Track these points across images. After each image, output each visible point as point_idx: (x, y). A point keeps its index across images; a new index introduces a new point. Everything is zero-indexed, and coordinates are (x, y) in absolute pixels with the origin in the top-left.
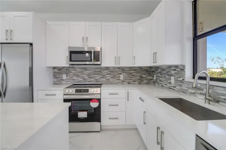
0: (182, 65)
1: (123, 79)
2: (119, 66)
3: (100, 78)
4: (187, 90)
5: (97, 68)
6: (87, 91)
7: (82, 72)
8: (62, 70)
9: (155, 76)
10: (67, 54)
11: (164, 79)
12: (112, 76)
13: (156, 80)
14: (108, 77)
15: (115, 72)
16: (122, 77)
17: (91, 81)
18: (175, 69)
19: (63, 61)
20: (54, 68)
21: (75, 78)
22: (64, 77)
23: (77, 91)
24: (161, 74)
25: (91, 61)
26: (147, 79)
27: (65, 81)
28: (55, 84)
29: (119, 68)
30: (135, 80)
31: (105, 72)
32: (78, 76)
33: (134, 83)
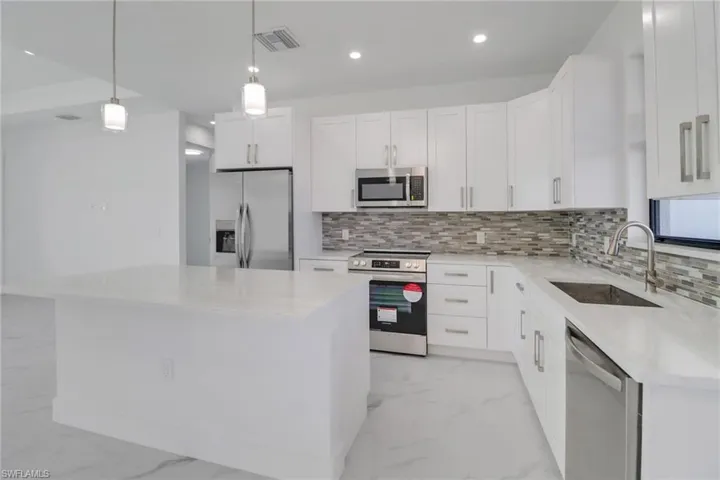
0: (623, 209)
1: (483, 242)
2: (470, 210)
3: (426, 238)
4: (631, 268)
5: (417, 215)
6: (397, 265)
7: (383, 224)
8: (341, 220)
9: (574, 236)
10: (354, 186)
11: (592, 244)
12: (455, 234)
13: (577, 247)
14: (446, 236)
15: (463, 223)
16: (481, 238)
17: (404, 246)
18: (610, 217)
19: (343, 200)
20: (325, 215)
21: (367, 237)
22: (345, 234)
23: (375, 264)
24: (586, 232)
25: (404, 199)
26: (553, 245)
27: (346, 244)
28: (326, 249)
29: (474, 215)
30: (518, 247)
31: (437, 225)
32: (374, 233)
33: (515, 255)
